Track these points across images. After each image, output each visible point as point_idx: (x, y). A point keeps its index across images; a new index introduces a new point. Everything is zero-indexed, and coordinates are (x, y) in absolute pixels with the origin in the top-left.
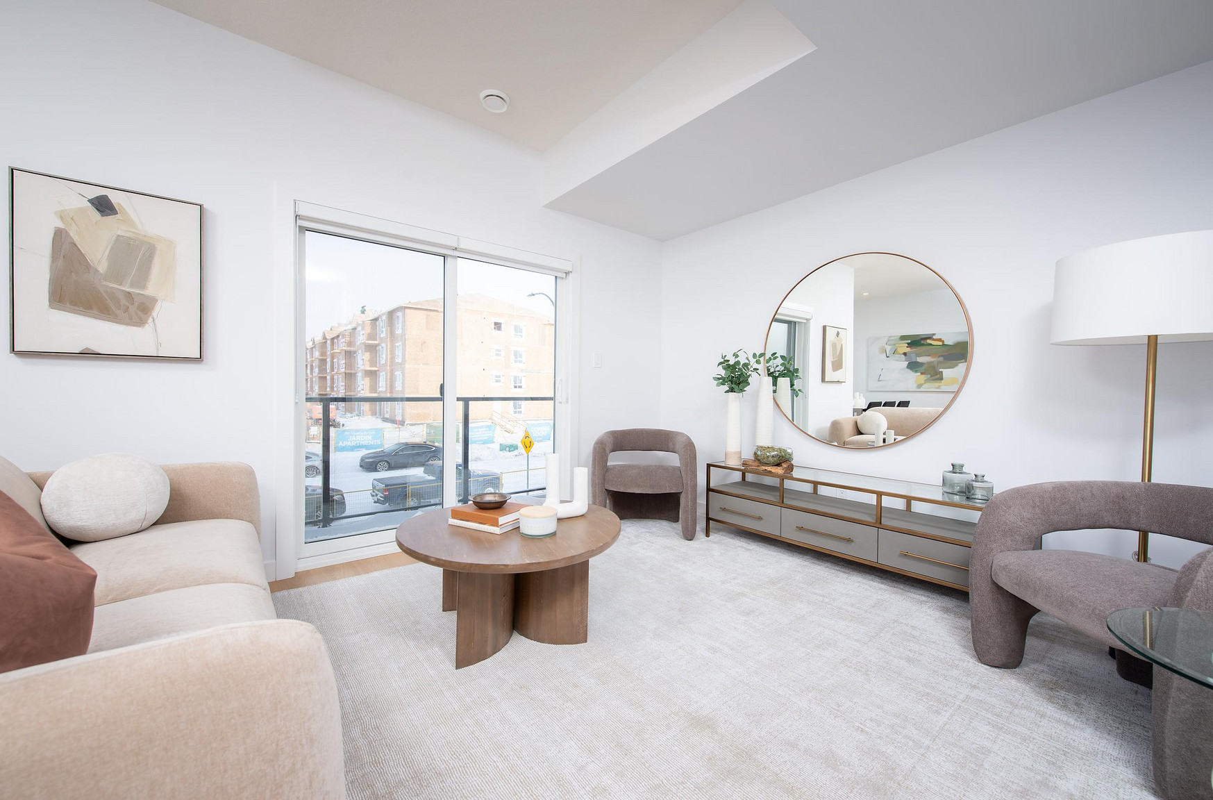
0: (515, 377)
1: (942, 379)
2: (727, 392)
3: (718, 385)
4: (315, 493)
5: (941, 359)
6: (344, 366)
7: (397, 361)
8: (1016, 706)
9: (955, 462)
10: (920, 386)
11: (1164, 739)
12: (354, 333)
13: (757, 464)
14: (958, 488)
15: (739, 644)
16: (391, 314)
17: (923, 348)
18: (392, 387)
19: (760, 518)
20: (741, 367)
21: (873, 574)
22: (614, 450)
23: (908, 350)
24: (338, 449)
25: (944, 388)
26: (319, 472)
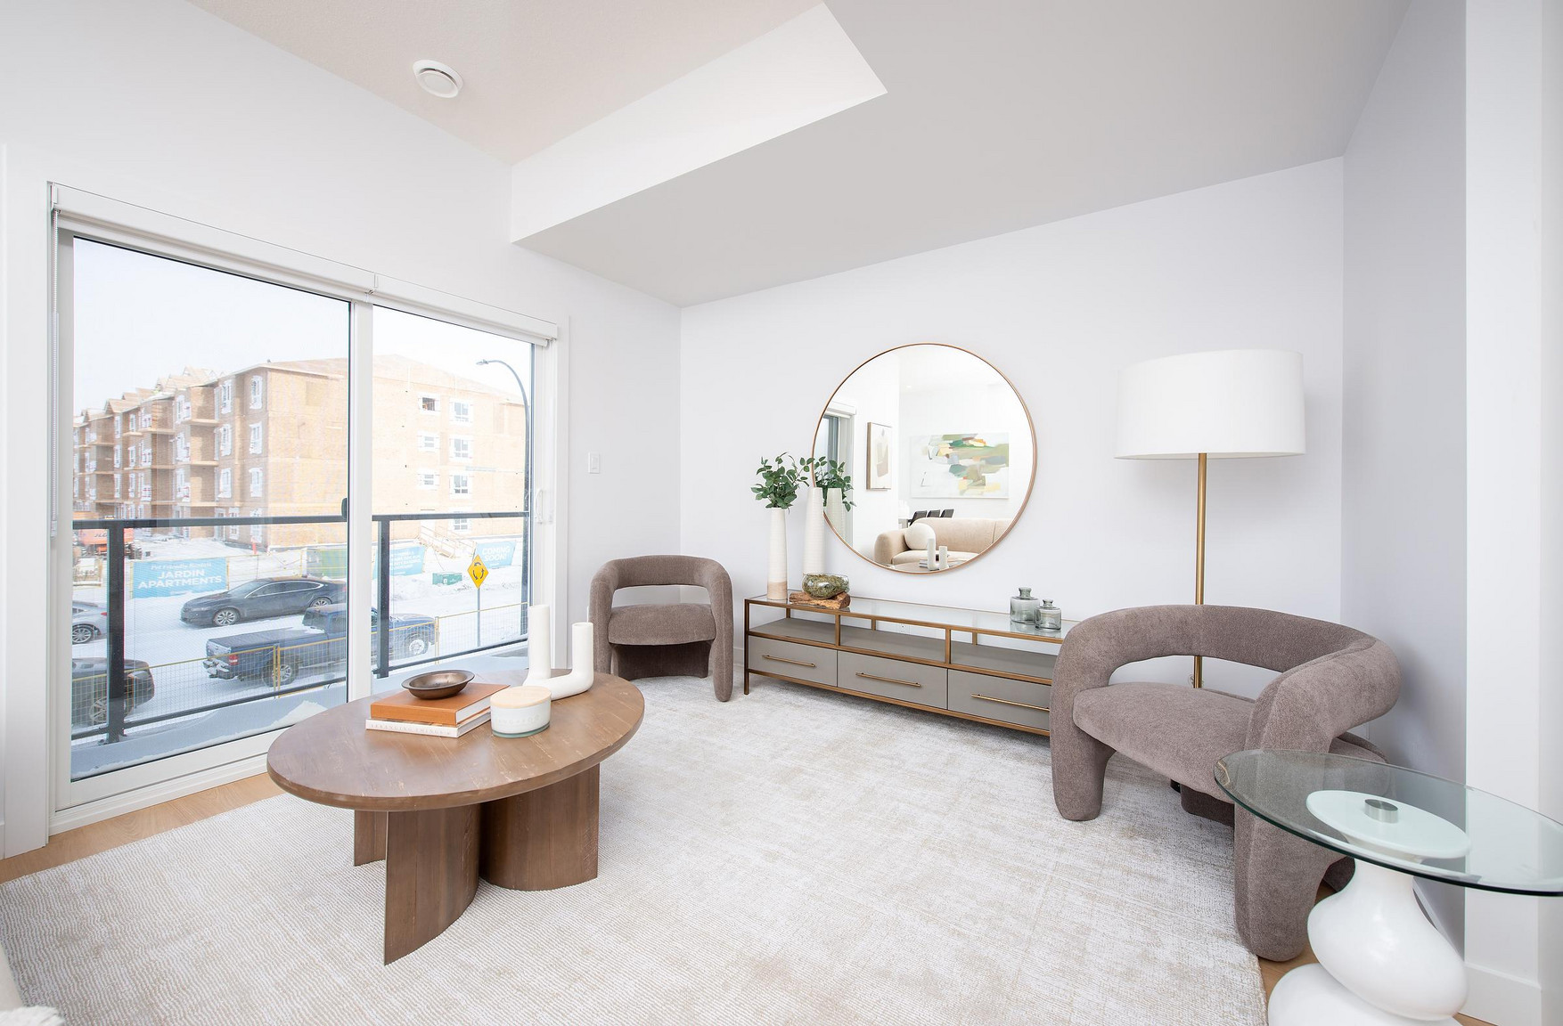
0: (457, 478)
1: (985, 485)
2: (768, 507)
3: (758, 498)
4: (93, 669)
5: (983, 462)
6: (149, 458)
7: (252, 451)
8: (1103, 866)
9: (1022, 587)
10: (962, 492)
11: (1247, 884)
12: (170, 405)
13: (807, 597)
14: (1024, 616)
15: (803, 842)
16: (242, 379)
17: (965, 449)
18: (243, 491)
19: (813, 666)
20: (785, 474)
21: (940, 722)
22: (620, 586)
23: (950, 451)
24: (138, 594)
25: (987, 495)
26: (99, 633)
